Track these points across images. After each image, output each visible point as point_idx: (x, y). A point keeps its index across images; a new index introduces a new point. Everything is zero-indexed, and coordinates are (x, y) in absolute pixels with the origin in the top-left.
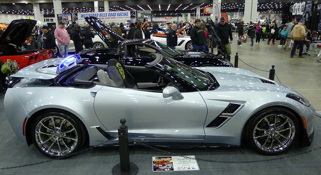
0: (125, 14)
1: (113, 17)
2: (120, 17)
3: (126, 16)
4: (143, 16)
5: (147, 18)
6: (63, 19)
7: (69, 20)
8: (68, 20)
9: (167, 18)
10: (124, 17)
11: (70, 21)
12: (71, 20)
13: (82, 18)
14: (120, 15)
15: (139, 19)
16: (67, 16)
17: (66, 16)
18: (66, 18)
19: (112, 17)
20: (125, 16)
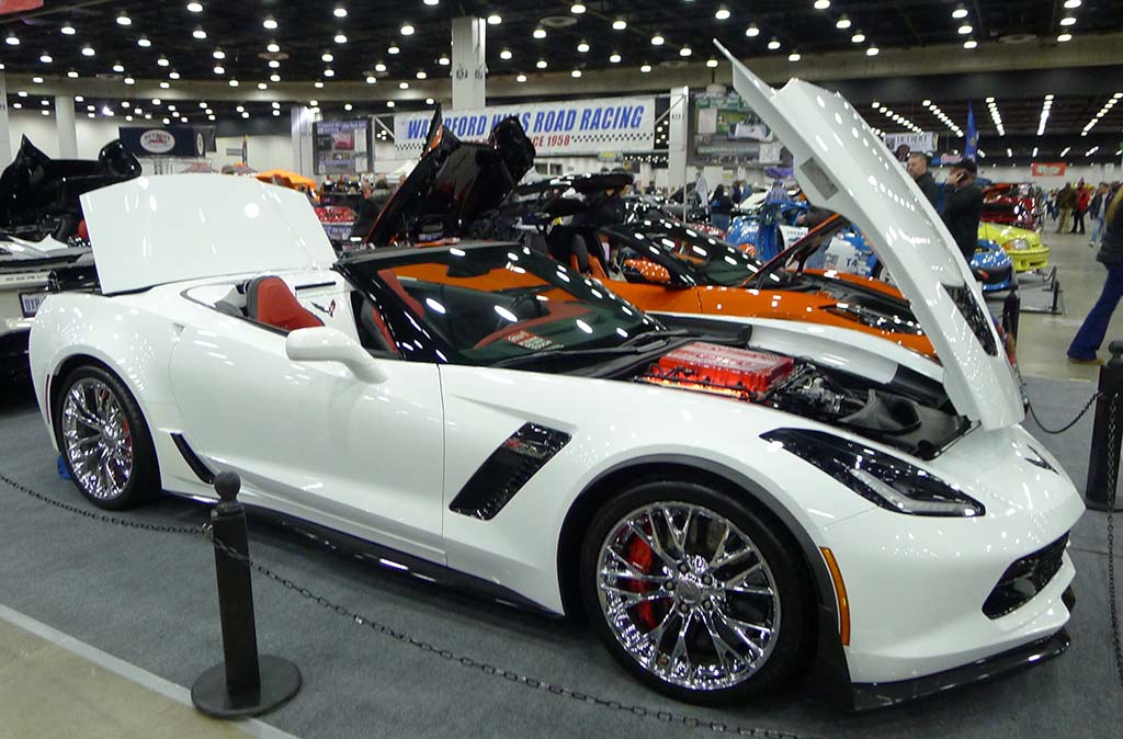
0: (625, 118)
1: (558, 133)
2: (594, 132)
3: (629, 130)
4: (733, 128)
5: (756, 141)
6: (333, 146)
7: (356, 150)
8: (352, 148)
9: (1041, 168)
10: (617, 132)
11: (361, 154)
12: (365, 150)
13: (412, 141)
14: (595, 125)
15: (703, 144)
16: (351, 131)
17: (346, 132)
18: (345, 138)
19: (552, 133)
20: (623, 131)
